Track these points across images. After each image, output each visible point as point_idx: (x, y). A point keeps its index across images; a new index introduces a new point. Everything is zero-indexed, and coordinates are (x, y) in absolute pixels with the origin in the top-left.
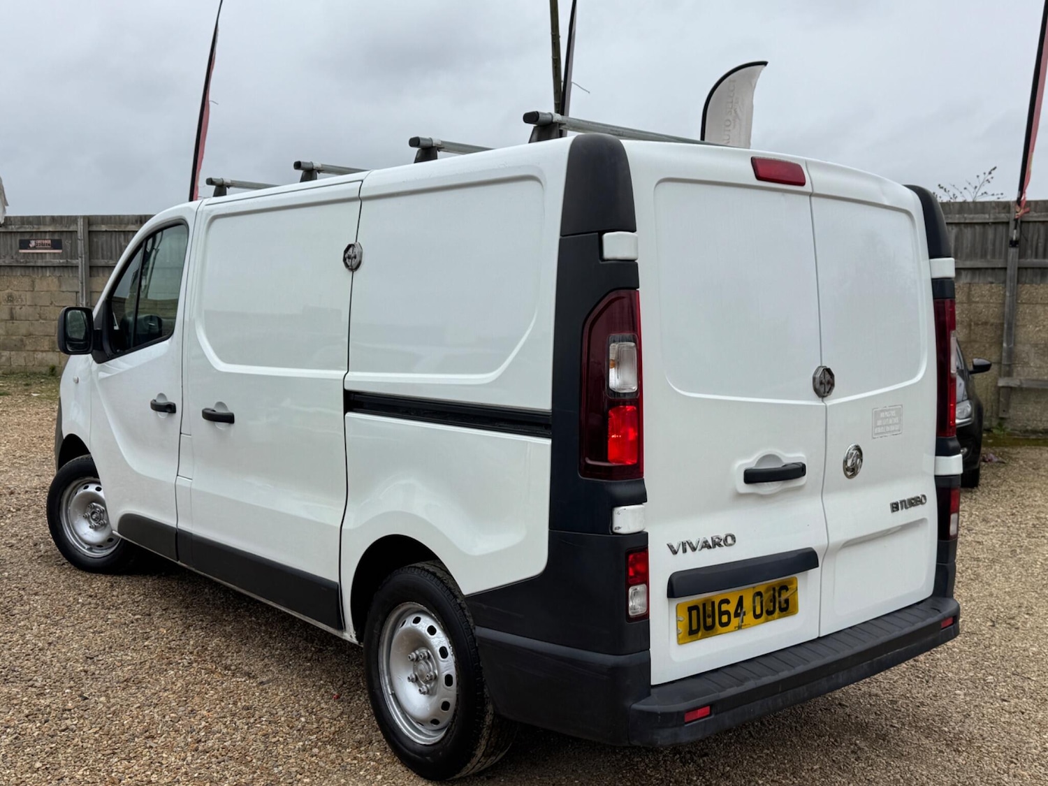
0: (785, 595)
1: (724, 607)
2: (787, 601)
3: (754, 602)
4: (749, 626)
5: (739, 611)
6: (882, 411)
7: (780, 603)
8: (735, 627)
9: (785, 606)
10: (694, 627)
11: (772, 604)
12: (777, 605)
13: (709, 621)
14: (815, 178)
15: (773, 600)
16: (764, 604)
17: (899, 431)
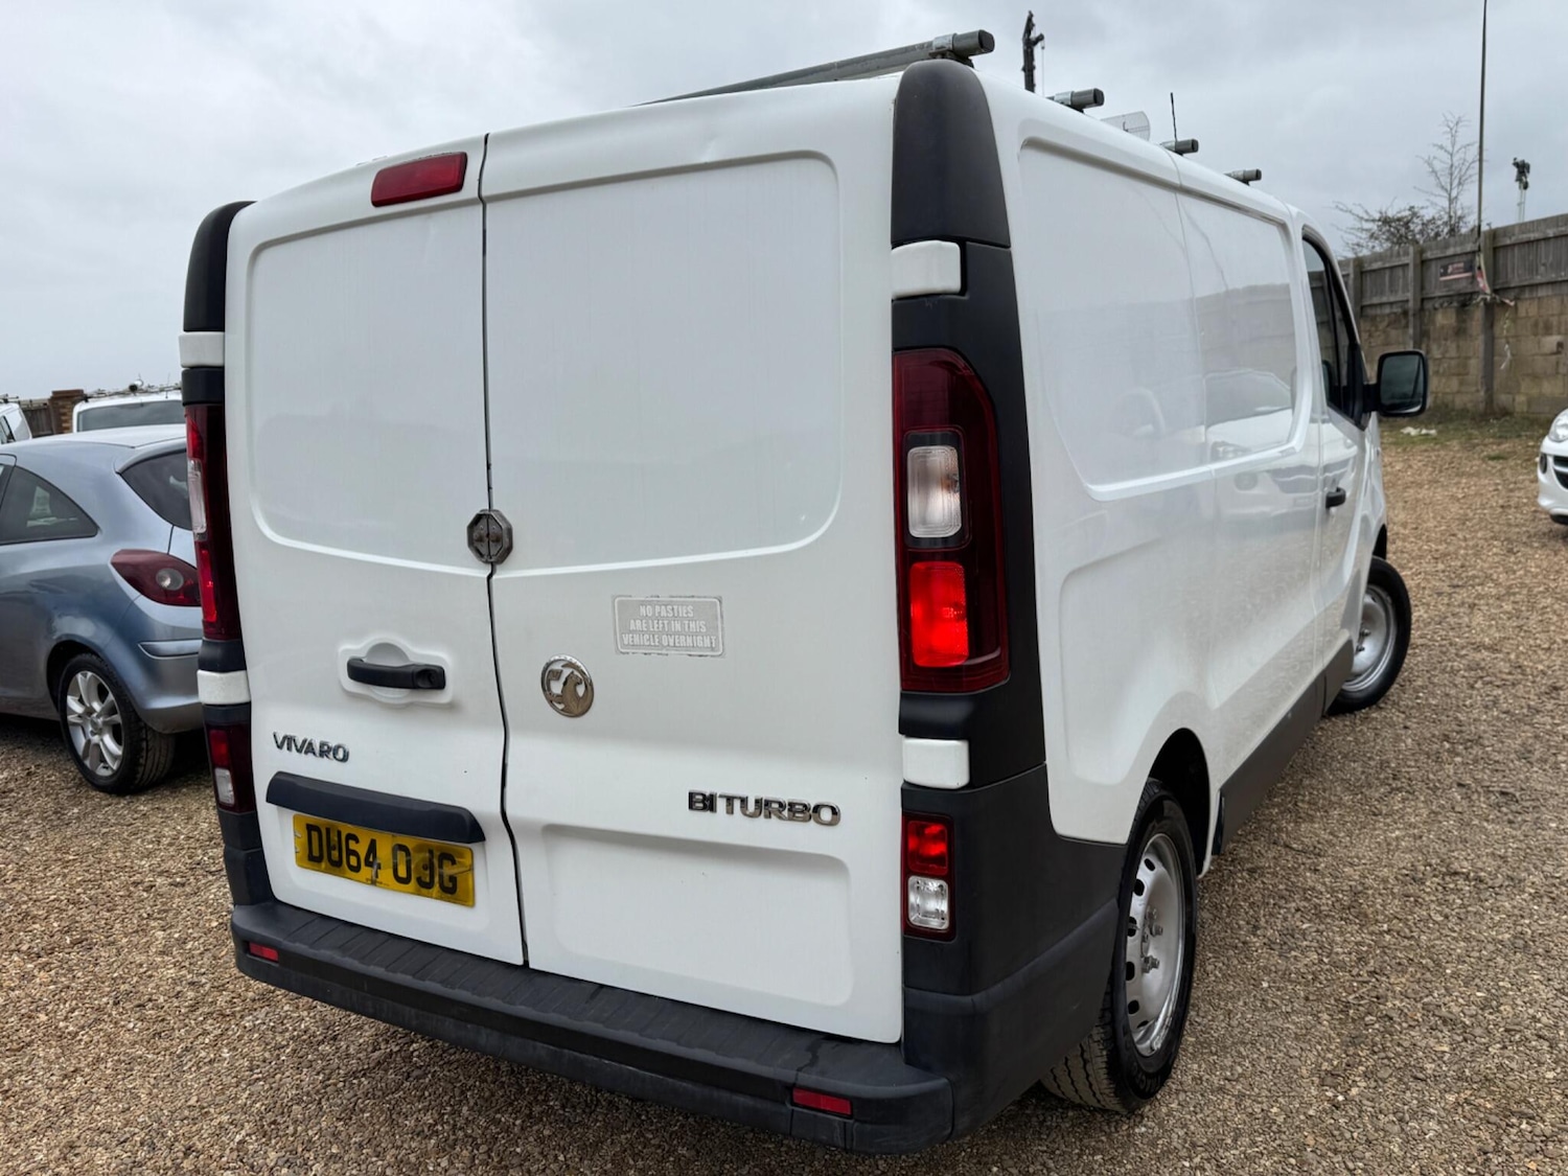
0: (448, 870)
1: (353, 845)
2: (453, 879)
3: (395, 857)
4: (387, 887)
5: (371, 859)
6: (643, 603)
7: (441, 876)
8: (367, 880)
9: (450, 885)
10: (316, 853)
11: (428, 872)
12: (437, 879)
13: (335, 854)
14: (493, 173)
15: (430, 867)
16: (413, 867)
17: (712, 649)
